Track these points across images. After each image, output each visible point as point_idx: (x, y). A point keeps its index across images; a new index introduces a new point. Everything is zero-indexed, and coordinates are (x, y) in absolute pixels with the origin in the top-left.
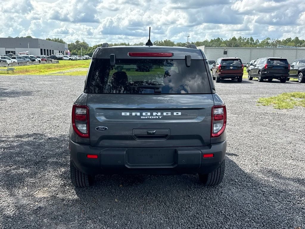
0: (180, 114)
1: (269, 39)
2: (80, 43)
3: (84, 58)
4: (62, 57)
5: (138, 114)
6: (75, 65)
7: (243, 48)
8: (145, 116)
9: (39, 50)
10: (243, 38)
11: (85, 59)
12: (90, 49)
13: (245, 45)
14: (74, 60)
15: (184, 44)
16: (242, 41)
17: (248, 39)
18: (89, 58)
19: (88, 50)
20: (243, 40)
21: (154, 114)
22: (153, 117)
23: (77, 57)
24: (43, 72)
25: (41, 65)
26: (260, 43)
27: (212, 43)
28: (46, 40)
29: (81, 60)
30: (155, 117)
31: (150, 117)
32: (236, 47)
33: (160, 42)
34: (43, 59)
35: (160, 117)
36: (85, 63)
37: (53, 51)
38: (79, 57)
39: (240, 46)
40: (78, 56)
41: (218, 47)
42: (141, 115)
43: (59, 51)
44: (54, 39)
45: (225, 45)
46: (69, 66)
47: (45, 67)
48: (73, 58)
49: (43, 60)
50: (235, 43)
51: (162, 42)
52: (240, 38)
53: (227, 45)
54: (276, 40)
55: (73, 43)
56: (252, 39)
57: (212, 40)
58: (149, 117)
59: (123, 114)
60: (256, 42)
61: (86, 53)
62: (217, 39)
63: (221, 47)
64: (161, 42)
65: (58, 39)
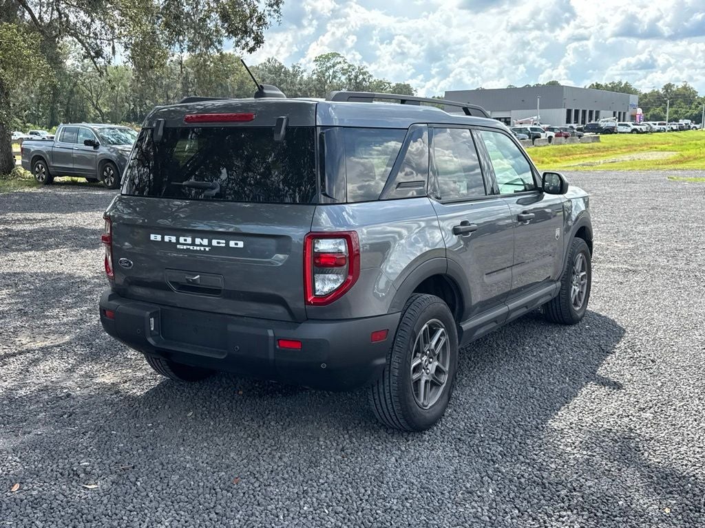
0: (241, 244)
2: (674, 89)
3: (675, 127)
4: (614, 127)
6: (641, 145)
8: (183, 244)
9: (564, 111)
11: (676, 130)
12: (700, 104)
14: (644, 133)
18: (689, 126)
19: (693, 106)
23: (655, 124)
24: (548, 163)
25: (551, 146)
28: (590, 87)
29: (665, 131)
34: (561, 133)
35: (207, 249)
36: (674, 138)
37: (598, 113)
38: (659, 124)
40: (657, 123)
42: (178, 241)
43: (614, 113)
44: (610, 84)
46: (624, 147)
47: (560, 151)
48: (642, 127)
49: (561, 136)
55: (656, 90)
59: (152, 237)
61: (688, 114)
65: (620, 83)
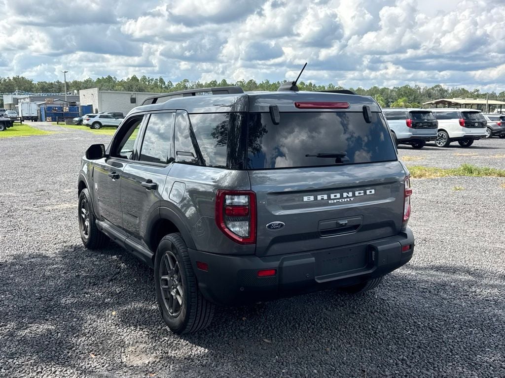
0: (373, 191)
1: (188, 82)
5: (325, 197)
7: (151, 93)
8: (334, 199)
10: (149, 78)
13: (152, 89)
15: (52, 83)
16: (147, 83)
17: (156, 79)
20: (149, 81)
21: (345, 195)
22: (343, 200)
26: (175, 86)
27: (100, 85)
30: (346, 200)
31: (340, 201)
32: (140, 92)
33: (5, 80)
39: (146, 90)
41: (111, 90)
42: (329, 198)
45: (123, 89)
50: (137, 86)
51: (10, 80)
52: (144, 78)
53: (124, 88)
54: (196, 83)
56: (161, 80)
57: (98, 79)
58: (338, 200)
59: (306, 199)
60: (169, 85)
62: (106, 78)
63: (116, 90)
64: (8, 80)
